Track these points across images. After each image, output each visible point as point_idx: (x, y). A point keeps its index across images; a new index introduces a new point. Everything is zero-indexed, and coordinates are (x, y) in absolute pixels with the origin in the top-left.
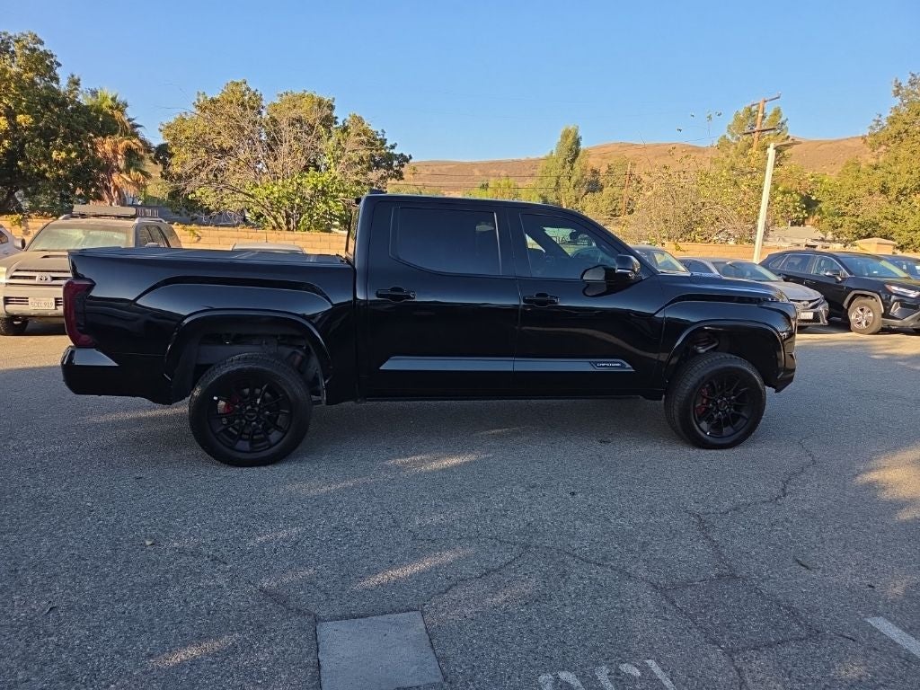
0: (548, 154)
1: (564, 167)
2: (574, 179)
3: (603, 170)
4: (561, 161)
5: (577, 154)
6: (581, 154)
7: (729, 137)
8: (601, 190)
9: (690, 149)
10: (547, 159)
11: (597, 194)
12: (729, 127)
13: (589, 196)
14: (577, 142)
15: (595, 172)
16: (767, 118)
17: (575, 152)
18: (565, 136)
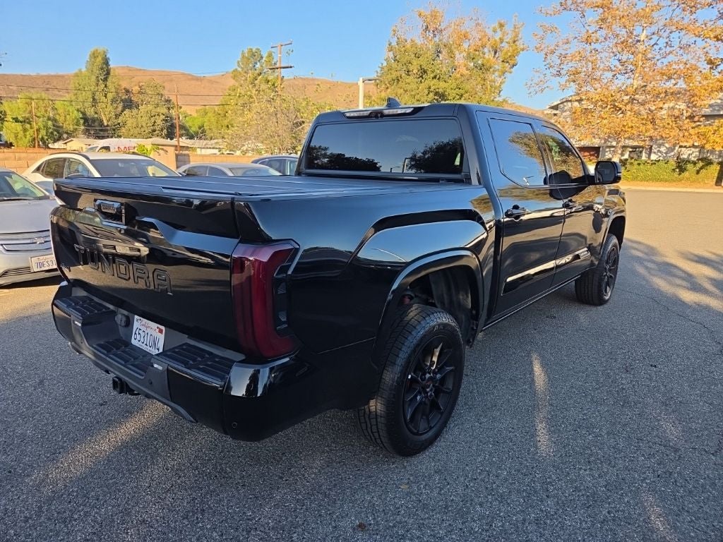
0: (76, 71)
1: (97, 85)
2: (110, 96)
3: (136, 89)
4: (94, 78)
5: (108, 73)
6: (112, 74)
7: (240, 69)
8: (137, 107)
9: (190, 77)
10: (76, 75)
11: (135, 111)
12: (238, 62)
13: (127, 112)
14: (106, 62)
15: (127, 91)
16: (264, 59)
17: (106, 72)
18: (94, 55)
